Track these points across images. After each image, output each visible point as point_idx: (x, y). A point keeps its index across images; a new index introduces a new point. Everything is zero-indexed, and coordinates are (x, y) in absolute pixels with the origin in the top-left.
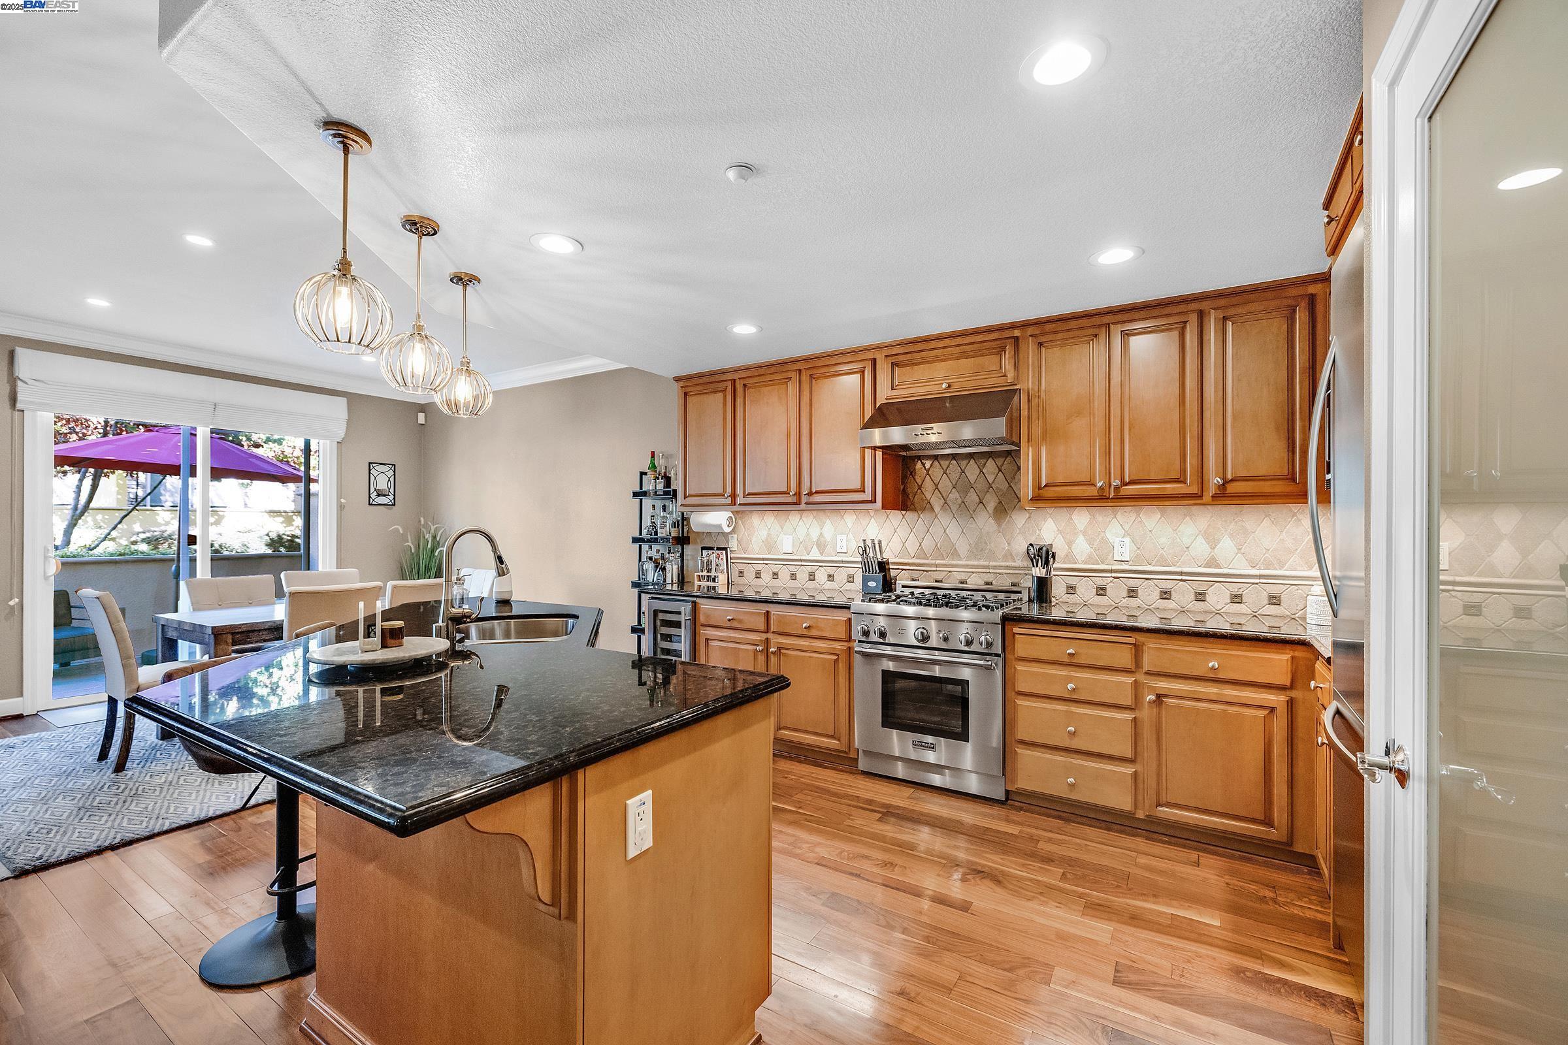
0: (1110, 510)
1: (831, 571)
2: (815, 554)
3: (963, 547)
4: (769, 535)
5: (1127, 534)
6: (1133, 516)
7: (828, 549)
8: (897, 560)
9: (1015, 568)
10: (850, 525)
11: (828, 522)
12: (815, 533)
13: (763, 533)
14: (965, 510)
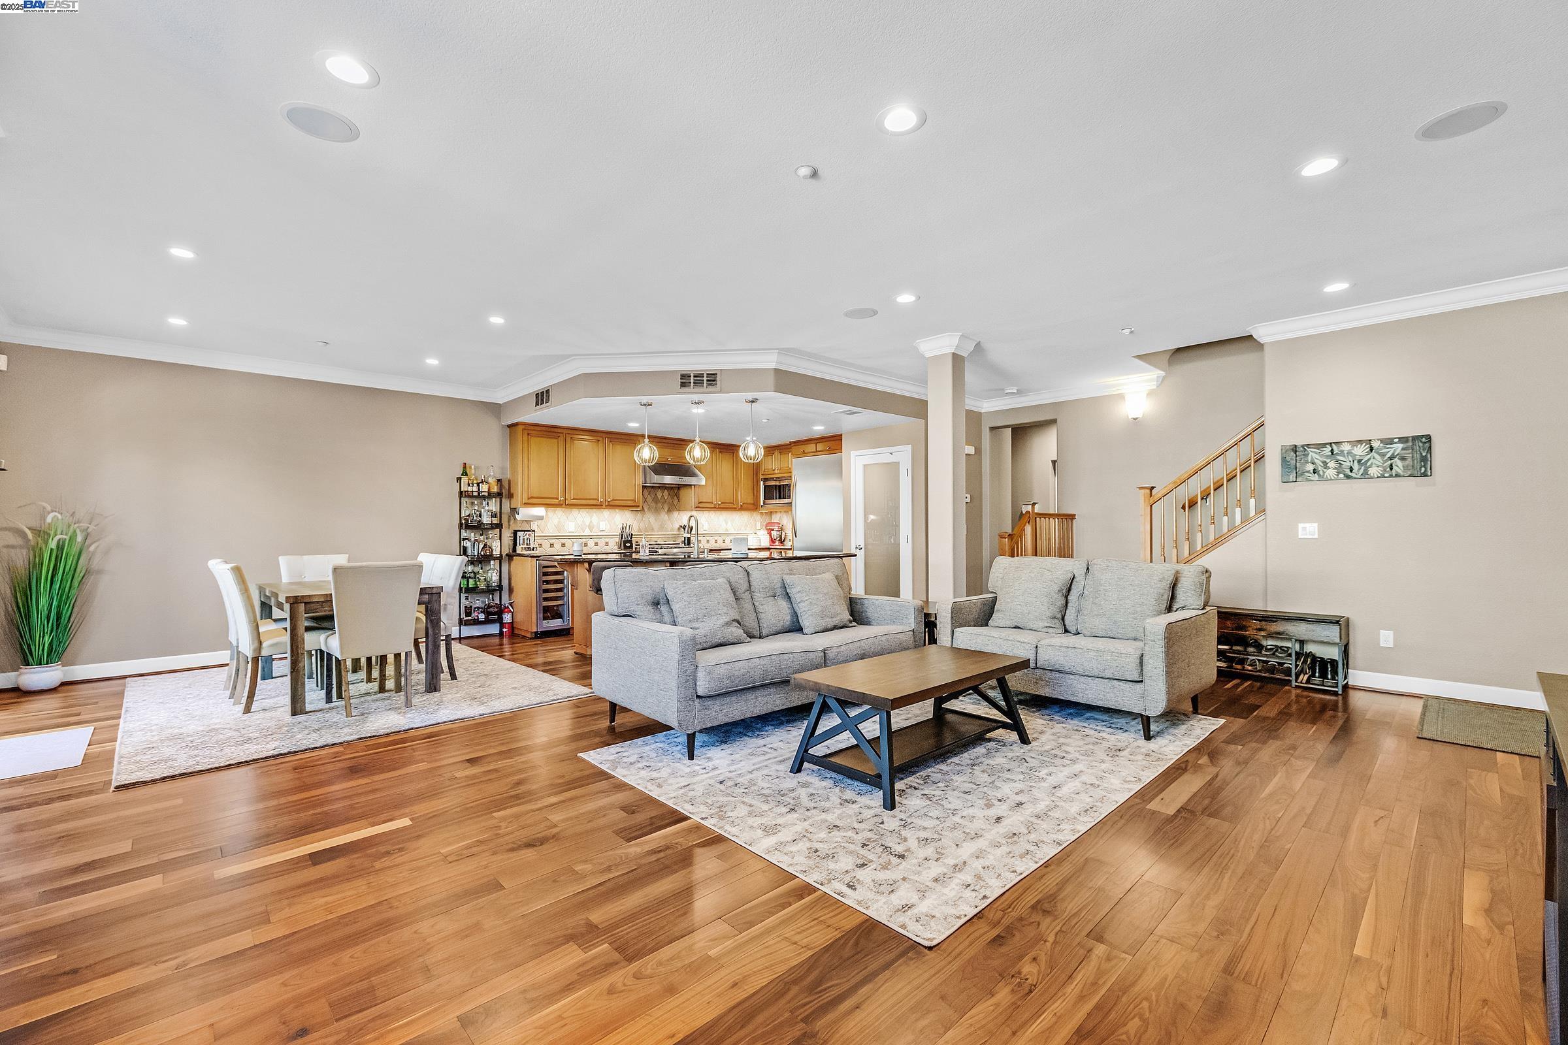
0: (702, 512)
1: (596, 540)
2: (587, 532)
3: (656, 526)
4: (559, 522)
5: (707, 521)
6: (714, 514)
7: (595, 529)
8: (636, 534)
9: (675, 535)
10: (606, 517)
11: (594, 515)
12: (587, 521)
13: (556, 521)
14: (657, 511)
